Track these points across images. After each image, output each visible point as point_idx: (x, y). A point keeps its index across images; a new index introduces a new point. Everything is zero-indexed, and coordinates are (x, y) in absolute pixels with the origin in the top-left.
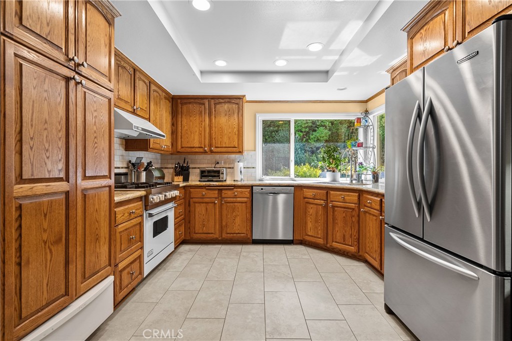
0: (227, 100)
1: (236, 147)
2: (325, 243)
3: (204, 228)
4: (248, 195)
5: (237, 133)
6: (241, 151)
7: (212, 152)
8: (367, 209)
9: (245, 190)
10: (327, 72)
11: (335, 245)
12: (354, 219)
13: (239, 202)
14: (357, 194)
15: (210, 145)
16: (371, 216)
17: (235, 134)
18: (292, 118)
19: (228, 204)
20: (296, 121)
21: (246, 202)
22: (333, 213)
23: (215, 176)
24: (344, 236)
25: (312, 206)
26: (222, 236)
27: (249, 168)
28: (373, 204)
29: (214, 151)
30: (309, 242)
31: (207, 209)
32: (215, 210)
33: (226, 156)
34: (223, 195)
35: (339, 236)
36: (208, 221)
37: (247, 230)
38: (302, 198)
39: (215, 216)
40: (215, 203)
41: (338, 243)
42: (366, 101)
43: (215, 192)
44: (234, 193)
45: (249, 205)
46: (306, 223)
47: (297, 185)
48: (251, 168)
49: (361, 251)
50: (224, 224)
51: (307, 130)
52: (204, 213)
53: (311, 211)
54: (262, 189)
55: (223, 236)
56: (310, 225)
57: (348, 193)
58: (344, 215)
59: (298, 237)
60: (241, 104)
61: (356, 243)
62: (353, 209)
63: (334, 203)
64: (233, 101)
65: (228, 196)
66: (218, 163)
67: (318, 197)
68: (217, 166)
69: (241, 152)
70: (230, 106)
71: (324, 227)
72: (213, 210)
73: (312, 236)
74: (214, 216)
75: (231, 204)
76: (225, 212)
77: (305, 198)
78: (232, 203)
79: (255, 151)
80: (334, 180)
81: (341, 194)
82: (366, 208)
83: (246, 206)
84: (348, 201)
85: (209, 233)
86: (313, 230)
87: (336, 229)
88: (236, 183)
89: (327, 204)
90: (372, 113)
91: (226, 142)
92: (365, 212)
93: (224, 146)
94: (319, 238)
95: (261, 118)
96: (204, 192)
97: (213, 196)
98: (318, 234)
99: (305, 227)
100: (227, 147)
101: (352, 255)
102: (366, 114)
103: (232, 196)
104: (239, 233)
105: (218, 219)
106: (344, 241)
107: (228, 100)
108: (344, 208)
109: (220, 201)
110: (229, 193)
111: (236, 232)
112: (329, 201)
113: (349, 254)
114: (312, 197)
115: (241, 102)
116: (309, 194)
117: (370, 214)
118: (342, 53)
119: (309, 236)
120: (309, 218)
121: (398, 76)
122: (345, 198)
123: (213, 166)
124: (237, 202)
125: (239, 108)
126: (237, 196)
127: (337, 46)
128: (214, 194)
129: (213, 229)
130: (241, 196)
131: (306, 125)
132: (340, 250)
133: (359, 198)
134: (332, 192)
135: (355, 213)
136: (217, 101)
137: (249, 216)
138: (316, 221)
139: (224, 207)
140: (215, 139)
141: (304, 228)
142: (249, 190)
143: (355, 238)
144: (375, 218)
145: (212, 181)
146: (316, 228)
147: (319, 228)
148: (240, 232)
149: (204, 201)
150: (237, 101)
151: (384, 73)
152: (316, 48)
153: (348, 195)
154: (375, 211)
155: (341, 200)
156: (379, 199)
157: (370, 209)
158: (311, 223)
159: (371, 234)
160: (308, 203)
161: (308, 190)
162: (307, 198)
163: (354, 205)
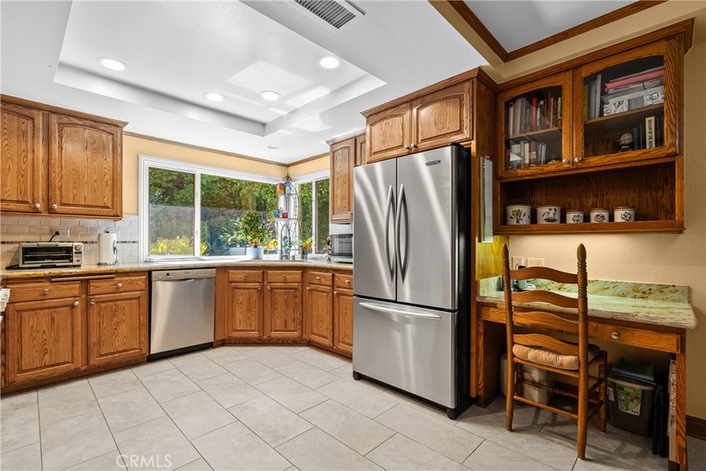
0: (89, 123)
1: (108, 207)
2: (262, 335)
3: (47, 356)
4: (143, 286)
5: (110, 183)
6: (119, 213)
7: (51, 211)
8: (313, 287)
9: (137, 278)
10: (264, 125)
11: (274, 334)
12: (297, 300)
13: (125, 299)
14: (300, 272)
15: (48, 200)
16: (320, 293)
17: (107, 185)
18: (198, 171)
19: (102, 305)
20: (203, 176)
21: (139, 298)
22: (271, 296)
23: (62, 258)
24: (286, 321)
25: (242, 291)
26: (88, 363)
27: (126, 242)
28: (323, 280)
29: (59, 211)
30: (236, 340)
31: (53, 319)
32: (72, 319)
33: (75, 221)
34: (92, 290)
35: (279, 323)
36: (57, 341)
37: (140, 343)
38: (226, 282)
39: (73, 329)
40: (73, 306)
41: (278, 331)
42: (288, 166)
43: (72, 286)
44: (115, 285)
45: (145, 301)
46: (233, 315)
47: (220, 265)
48: (129, 242)
49: (304, 334)
50: (93, 339)
51: (170, 185)
52: (45, 328)
53: (241, 298)
54: (168, 274)
55: (92, 362)
56: (239, 316)
57: (289, 271)
58: (286, 297)
59: (220, 337)
60: (119, 135)
61: (299, 327)
62: (296, 289)
63: (272, 284)
64: (103, 128)
65: (103, 291)
66: (57, 233)
67: (252, 279)
68: (57, 238)
69: (117, 216)
70: (96, 134)
71: (259, 316)
72: (69, 321)
73: (243, 331)
74: (70, 330)
75: (110, 303)
76: (94, 320)
77: (231, 282)
78: (112, 301)
79: (138, 215)
80: (257, 258)
81: (282, 273)
82: (312, 285)
83: (139, 304)
84: (290, 281)
85: (58, 364)
86: (242, 322)
87: (276, 316)
88: (103, 269)
89: (263, 287)
90: (295, 180)
91: (86, 196)
92: (311, 290)
93: (82, 202)
94: (253, 331)
95: (147, 163)
96: (46, 287)
97: (69, 294)
98: (251, 325)
99: (232, 321)
100: (89, 206)
101: (293, 341)
102: (287, 179)
103: (111, 290)
104: (125, 351)
105: (80, 334)
106: (286, 327)
107: (93, 123)
108: (285, 289)
109: (84, 302)
110: (106, 286)
111: (121, 349)
112: (265, 283)
113: (290, 342)
114: (242, 280)
115: (119, 133)
116: (239, 276)
117: (318, 291)
118: (294, 112)
119: (238, 331)
120: (237, 308)
121: (340, 151)
122: (287, 277)
123: (49, 238)
124: (121, 300)
125: (113, 140)
126: (121, 290)
127: (294, 103)
128: (73, 289)
129: (67, 353)
130: (129, 288)
131: (170, 178)
132: (279, 340)
133: (302, 276)
134: (270, 272)
135: (298, 294)
136: (65, 120)
137: (144, 319)
138: (249, 310)
139: (94, 312)
140: (60, 188)
141: (230, 321)
142: (144, 277)
143: (299, 321)
144: (325, 294)
145: (55, 267)
146: (249, 318)
147: (253, 318)
148: (127, 348)
149: (46, 305)
150: (112, 129)
151: (324, 142)
152: (270, 97)
153: (290, 274)
154: (326, 287)
155: (282, 280)
156: (331, 274)
157: (319, 286)
158: (240, 315)
159: (320, 312)
160: (235, 288)
161: (236, 272)
162: (235, 282)
163: (296, 284)
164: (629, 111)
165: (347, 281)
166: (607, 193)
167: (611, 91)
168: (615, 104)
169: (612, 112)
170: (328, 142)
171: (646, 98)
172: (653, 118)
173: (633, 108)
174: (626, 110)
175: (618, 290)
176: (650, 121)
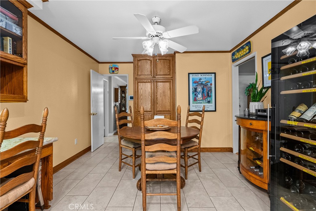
164: (6, 29)
171: (13, 28)
174: (4, 27)
176: (10, 40)
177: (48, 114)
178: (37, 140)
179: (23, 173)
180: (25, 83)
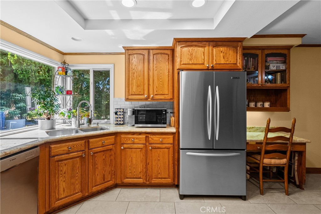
8: (126, 146)
10: (86, 20)
11: (95, 189)
14: (113, 137)
16: (134, 150)
24: (104, 175)
25: (65, 162)
28: (136, 141)
35: (99, 179)
38: (48, 158)
41: (98, 185)
47: (43, 143)
53: (65, 169)
56: (62, 185)
58: (104, 157)
61: (113, 176)
62: (111, 150)
63: (93, 150)
67: (75, 149)
73: (66, 197)
77: (54, 156)
81: (101, 140)
84: (107, 145)
87: (96, 174)
92: (125, 149)
94: (77, 193)
98: (74, 190)
102: (65, 64)
106: (104, 180)
108: (103, 151)
114: (65, 152)
116: (62, 149)
117: (132, 148)
119: (61, 199)
120: (61, 179)
122: (105, 142)
133: (115, 140)
134: (91, 140)
135: (113, 153)
138: (72, 177)
143: (113, 172)
144: (139, 150)
146: (73, 184)
147: (77, 182)
153: (107, 139)
154: (140, 145)
155: (100, 145)
156: (144, 136)
157: (132, 145)
158: (64, 184)
159: (134, 162)
160: (58, 161)
161: (58, 145)
162: (57, 155)
163: (111, 146)
164: (276, 70)
165: (161, 139)
166: (257, 96)
167: (268, 61)
168: (273, 66)
169: (272, 69)
170: (124, 47)
171: (281, 67)
172: (280, 73)
173: (277, 69)
174: (275, 69)
175: (261, 130)
176: (279, 74)
177: (295, 122)
178: (289, 137)
179: (280, 153)
180: (288, 99)
